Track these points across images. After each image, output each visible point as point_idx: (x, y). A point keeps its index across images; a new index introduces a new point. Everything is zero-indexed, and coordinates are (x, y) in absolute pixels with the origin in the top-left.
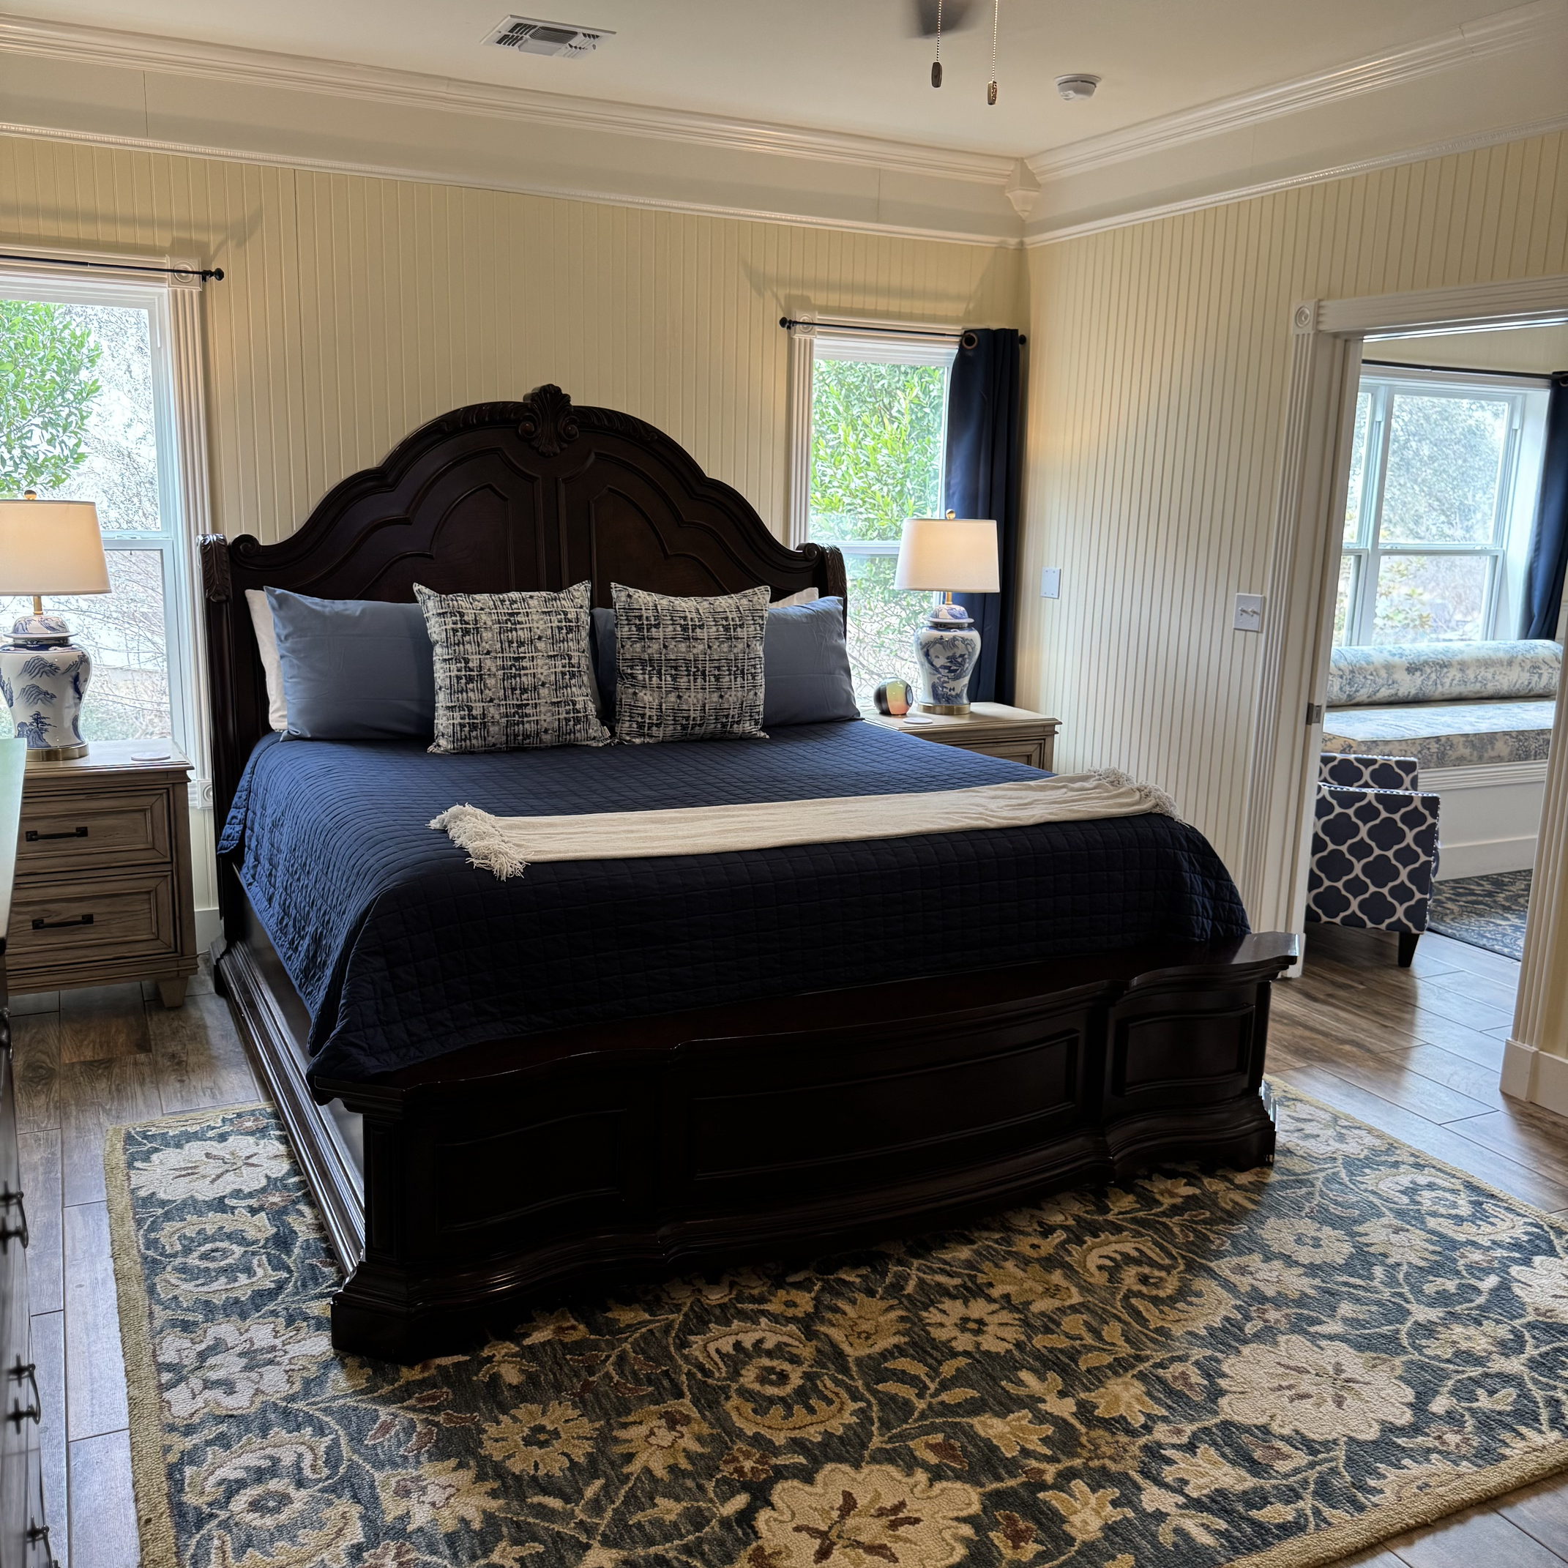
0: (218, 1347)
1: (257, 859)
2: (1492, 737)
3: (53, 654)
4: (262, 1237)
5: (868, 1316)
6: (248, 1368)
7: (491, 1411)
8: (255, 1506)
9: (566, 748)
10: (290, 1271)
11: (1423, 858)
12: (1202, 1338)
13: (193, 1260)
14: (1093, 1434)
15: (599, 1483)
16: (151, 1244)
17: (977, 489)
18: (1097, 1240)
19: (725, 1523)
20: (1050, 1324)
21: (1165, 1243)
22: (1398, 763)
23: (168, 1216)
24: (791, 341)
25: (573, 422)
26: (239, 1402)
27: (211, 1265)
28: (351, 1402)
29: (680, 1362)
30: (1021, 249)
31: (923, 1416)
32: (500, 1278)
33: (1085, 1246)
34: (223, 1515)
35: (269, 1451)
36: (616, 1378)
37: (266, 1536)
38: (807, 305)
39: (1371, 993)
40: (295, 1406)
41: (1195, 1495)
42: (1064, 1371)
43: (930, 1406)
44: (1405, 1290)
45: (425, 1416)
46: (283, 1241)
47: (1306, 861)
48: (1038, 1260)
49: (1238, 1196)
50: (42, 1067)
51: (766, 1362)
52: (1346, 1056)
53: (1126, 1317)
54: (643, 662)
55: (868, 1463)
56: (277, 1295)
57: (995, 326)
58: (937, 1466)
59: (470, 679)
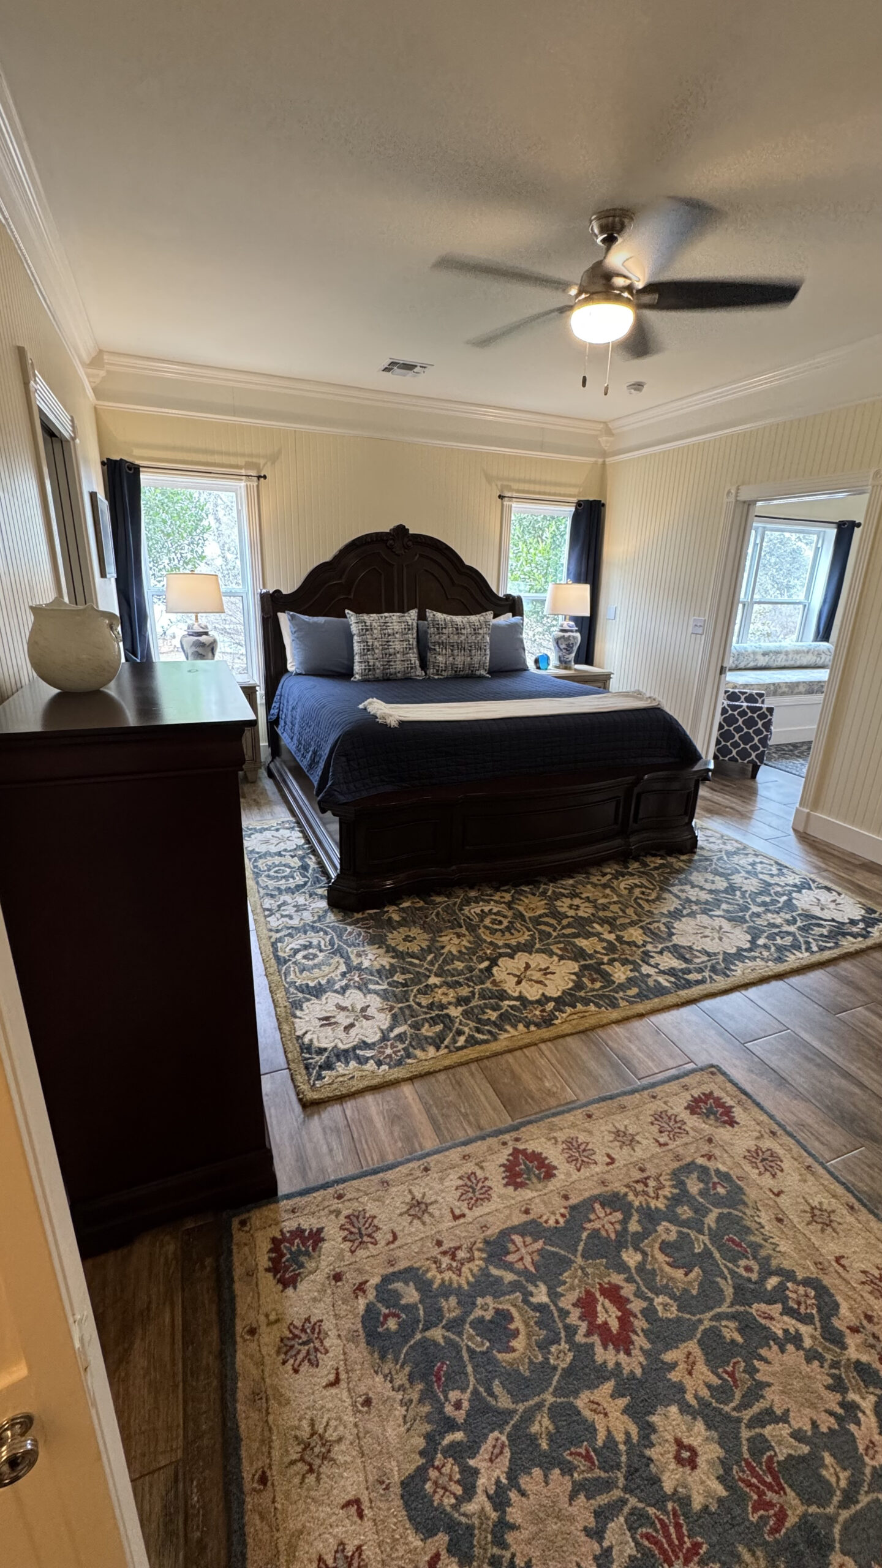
0: (285, 903)
1: (285, 723)
2: (798, 684)
3: (203, 638)
4: (297, 866)
5: (533, 903)
6: (296, 911)
7: (389, 929)
8: (305, 957)
9: (407, 679)
10: (309, 878)
11: (765, 733)
12: (666, 915)
13: (272, 873)
14: (623, 946)
15: (432, 955)
16: (256, 867)
17: (581, 570)
18: (624, 878)
19: (481, 971)
20: (605, 907)
21: (651, 880)
22: (757, 694)
23: (260, 857)
24: (502, 505)
25: (410, 540)
26: (295, 922)
27: (279, 875)
28: (336, 924)
29: (460, 915)
30: (604, 464)
31: (556, 937)
32: (389, 882)
33: (619, 880)
34: (294, 960)
35: (308, 939)
36: (436, 920)
37: (310, 967)
39: (740, 789)
40: (316, 925)
41: (662, 969)
42: (610, 924)
43: (558, 934)
44: (749, 900)
45: (364, 930)
46: (305, 868)
47: (715, 733)
48: (600, 885)
49: (681, 864)
51: (494, 917)
52: (727, 812)
53: (635, 906)
54: (439, 644)
55: (535, 953)
56: (305, 886)
57: (591, 499)
58: (562, 955)
59: (368, 650)
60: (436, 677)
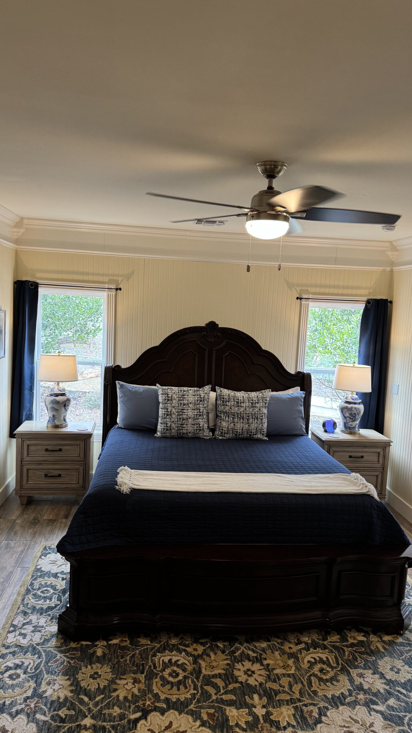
0: (29, 623)
3: (60, 398)
4: (60, 588)
5: (218, 660)
6: (33, 632)
7: (87, 663)
8: (11, 677)
10: (61, 602)
12: (328, 699)
13: (39, 593)
14: (264, 725)
15: (102, 696)
16: (32, 584)
17: (369, 354)
18: (315, 651)
19: (129, 721)
20: (277, 679)
21: (339, 658)
23: (40, 576)
24: (301, 304)
25: (219, 332)
26: (24, 642)
27: (42, 595)
28: (52, 650)
29: (150, 661)
30: (392, 271)
31: (212, 702)
32: (115, 619)
33: (309, 652)
34: (1, 677)
35: (23, 660)
36: (128, 662)
37: (7, 687)
38: (307, 292)
40: (38, 647)
42: (270, 698)
43: (217, 698)
45: (68, 660)
46: (64, 591)
48: (288, 653)
50: (37, 519)
51: (175, 668)
53: (305, 683)
54: (224, 413)
55: (185, 713)
56: (53, 609)
57: (379, 297)
58: (205, 721)
59: (168, 415)
60: (220, 438)
